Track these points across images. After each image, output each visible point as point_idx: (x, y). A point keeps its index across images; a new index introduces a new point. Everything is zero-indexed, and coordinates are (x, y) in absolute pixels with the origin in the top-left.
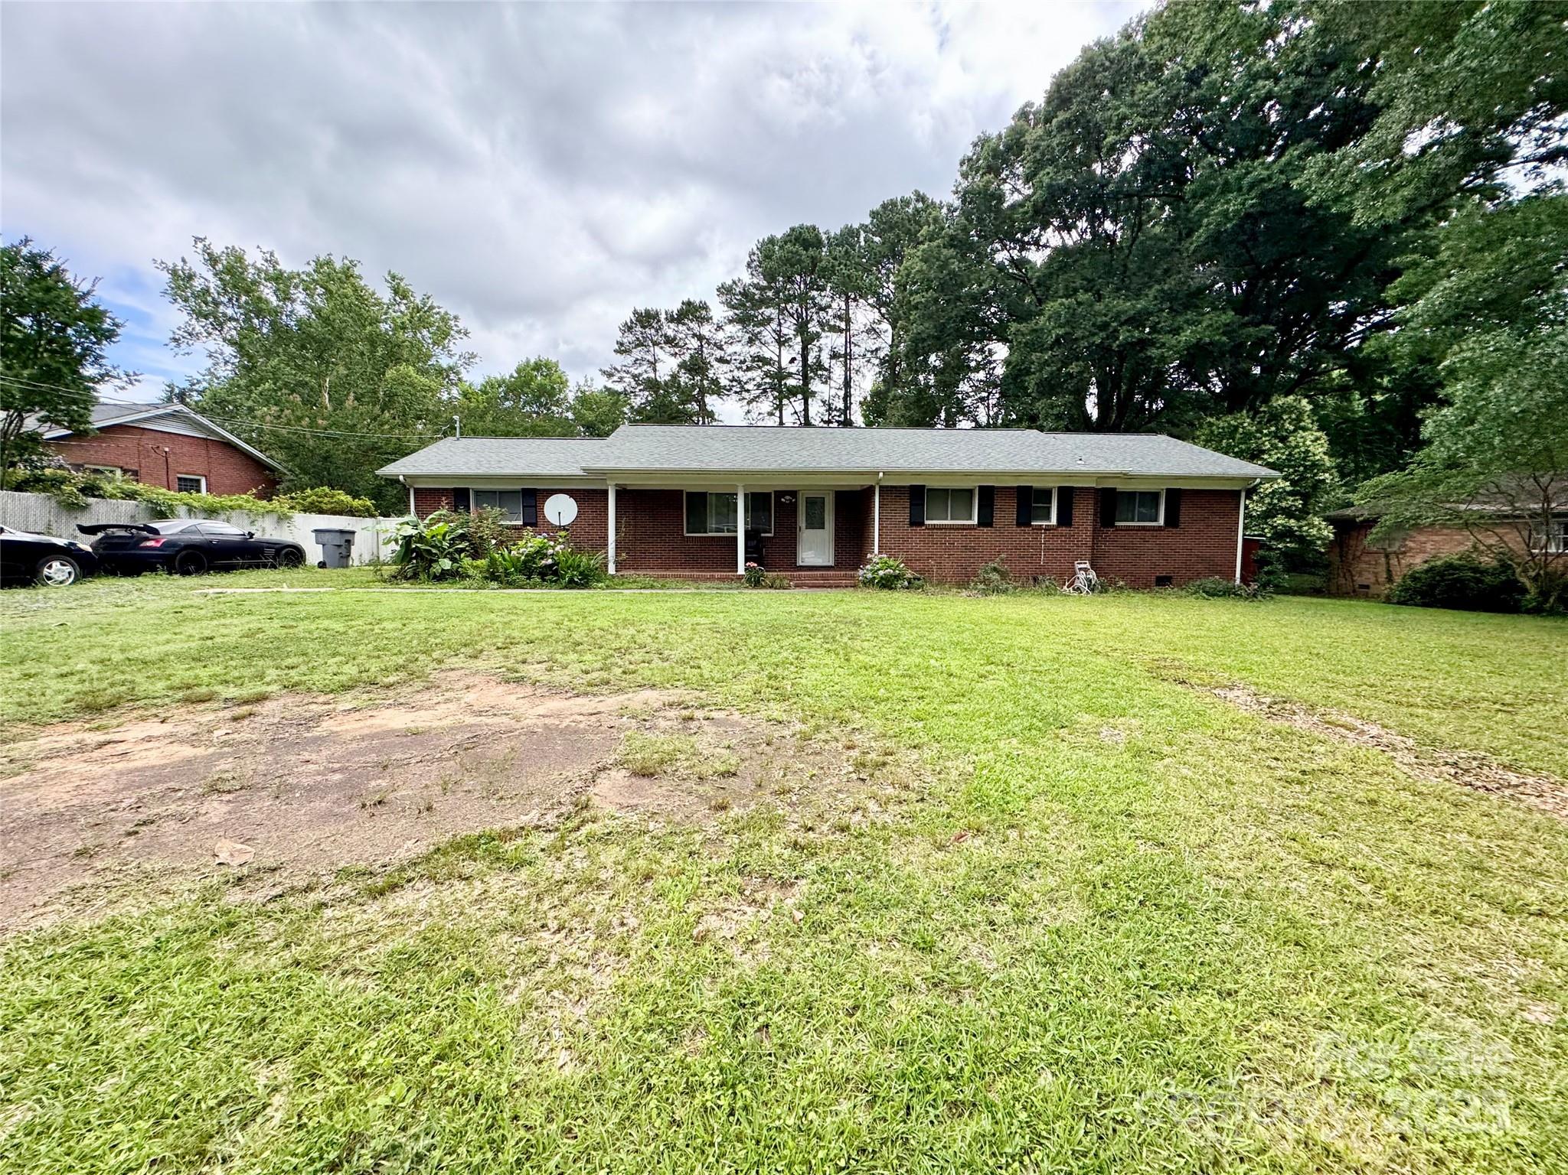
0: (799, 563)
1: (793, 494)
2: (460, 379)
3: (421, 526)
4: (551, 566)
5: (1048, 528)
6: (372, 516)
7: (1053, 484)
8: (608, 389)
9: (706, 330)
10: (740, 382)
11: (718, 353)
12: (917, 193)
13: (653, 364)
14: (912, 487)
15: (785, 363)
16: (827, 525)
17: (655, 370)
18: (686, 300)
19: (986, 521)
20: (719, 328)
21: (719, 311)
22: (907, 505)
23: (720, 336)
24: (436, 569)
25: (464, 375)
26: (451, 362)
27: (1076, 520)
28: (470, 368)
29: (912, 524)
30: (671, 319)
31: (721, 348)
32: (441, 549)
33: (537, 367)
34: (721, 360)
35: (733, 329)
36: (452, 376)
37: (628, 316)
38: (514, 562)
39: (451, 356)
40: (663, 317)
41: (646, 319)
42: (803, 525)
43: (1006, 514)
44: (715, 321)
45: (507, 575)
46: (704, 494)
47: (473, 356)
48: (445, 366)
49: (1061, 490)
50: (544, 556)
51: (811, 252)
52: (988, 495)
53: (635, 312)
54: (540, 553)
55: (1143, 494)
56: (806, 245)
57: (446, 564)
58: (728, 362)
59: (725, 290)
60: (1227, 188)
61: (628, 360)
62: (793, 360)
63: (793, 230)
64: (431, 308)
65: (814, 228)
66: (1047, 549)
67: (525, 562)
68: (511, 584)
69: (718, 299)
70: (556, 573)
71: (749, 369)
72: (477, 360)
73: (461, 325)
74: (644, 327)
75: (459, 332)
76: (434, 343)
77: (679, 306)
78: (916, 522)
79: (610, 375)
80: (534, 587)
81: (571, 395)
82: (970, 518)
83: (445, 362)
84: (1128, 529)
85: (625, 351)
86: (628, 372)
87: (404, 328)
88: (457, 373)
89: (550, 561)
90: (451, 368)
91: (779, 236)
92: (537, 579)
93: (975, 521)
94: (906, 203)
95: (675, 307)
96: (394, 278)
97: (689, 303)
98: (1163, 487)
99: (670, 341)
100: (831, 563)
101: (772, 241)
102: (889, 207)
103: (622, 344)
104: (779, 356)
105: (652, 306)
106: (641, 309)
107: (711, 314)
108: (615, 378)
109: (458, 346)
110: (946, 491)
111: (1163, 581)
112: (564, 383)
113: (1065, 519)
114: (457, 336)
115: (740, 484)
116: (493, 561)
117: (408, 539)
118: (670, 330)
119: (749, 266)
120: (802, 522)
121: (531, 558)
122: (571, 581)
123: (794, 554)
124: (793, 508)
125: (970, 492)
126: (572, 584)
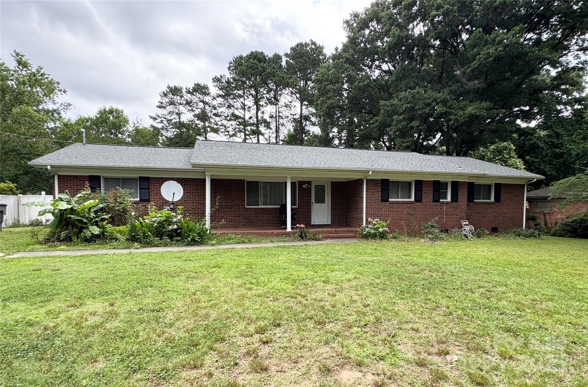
0: (313, 223)
1: (309, 183)
2: (60, 117)
3: (73, 202)
4: (176, 230)
5: (447, 203)
6: (14, 194)
7: (449, 180)
8: (152, 126)
9: (207, 99)
10: (225, 126)
11: (215, 111)
12: (312, 41)
13: (179, 114)
14: (383, 180)
15: (247, 118)
16: (326, 201)
17: (179, 118)
18: (196, 83)
19: (418, 199)
20: (214, 98)
21: (214, 90)
22: (380, 190)
23: (215, 103)
24: (87, 234)
25: (63, 114)
26: (55, 107)
27: (459, 199)
28: (67, 111)
29: (382, 201)
30: (188, 92)
31: (215, 109)
32: (90, 220)
33: (111, 112)
34: (216, 115)
35: (220, 100)
36: (55, 115)
37: (165, 89)
38: (150, 227)
39: (55, 104)
40: (184, 90)
41: (175, 91)
42: (314, 202)
43: (428, 195)
44: (212, 94)
45: (145, 236)
46: (257, 182)
47: (70, 105)
48: (51, 109)
49: (453, 183)
50: (170, 223)
51: (262, 64)
52: (419, 184)
53: (169, 87)
54: (168, 221)
55: (484, 185)
56: (260, 61)
57: (96, 230)
58: (220, 116)
59: (217, 80)
60: (486, 43)
61: (165, 112)
62: (250, 118)
63: (252, 53)
64: (42, 75)
65: (263, 53)
66: (447, 214)
67: (157, 228)
68: (149, 244)
69: (213, 84)
70: (179, 235)
71: (230, 120)
72: (72, 107)
73: (61, 87)
74: (173, 94)
75: (60, 91)
76: (45, 95)
77: (193, 85)
78: (385, 199)
79: (155, 119)
80: (166, 245)
81: (130, 127)
82: (410, 198)
83: (50, 106)
84: (480, 203)
85: (163, 107)
86: (165, 118)
87: (24, 83)
88: (59, 114)
89: (175, 227)
90: (55, 111)
91: (244, 55)
92: (166, 239)
93: (413, 199)
94: (307, 45)
95: (191, 86)
96: (18, 55)
97: (198, 85)
98: (493, 182)
99: (188, 103)
100: (329, 223)
101: (241, 57)
102: (300, 45)
103: (162, 103)
104: (244, 115)
105: (178, 84)
106: (172, 85)
107: (210, 91)
108: (157, 121)
109: (60, 99)
110: (398, 182)
111: (494, 230)
112: (126, 121)
113: (455, 198)
114: (58, 93)
115: (289, 177)
116: (133, 227)
117: (62, 212)
118: (188, 97)
119: (229, 69)
120: (313, 200)
121: (161, 224)
122: (193, 240)
123: (310, 218)
124: (309, 190)
125: (410, 183)
126: (193, 242)
